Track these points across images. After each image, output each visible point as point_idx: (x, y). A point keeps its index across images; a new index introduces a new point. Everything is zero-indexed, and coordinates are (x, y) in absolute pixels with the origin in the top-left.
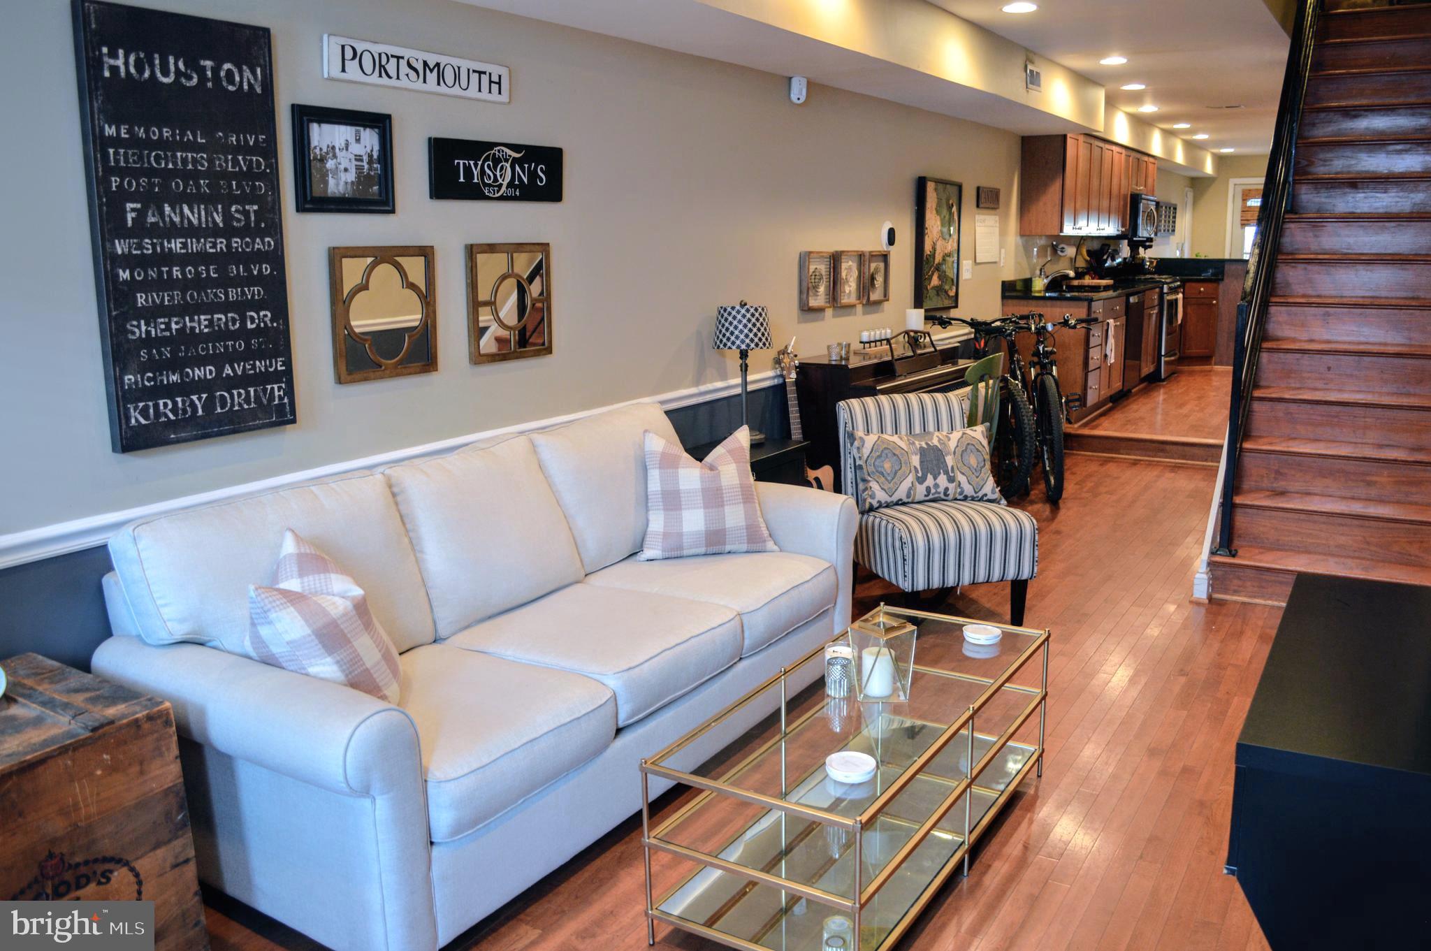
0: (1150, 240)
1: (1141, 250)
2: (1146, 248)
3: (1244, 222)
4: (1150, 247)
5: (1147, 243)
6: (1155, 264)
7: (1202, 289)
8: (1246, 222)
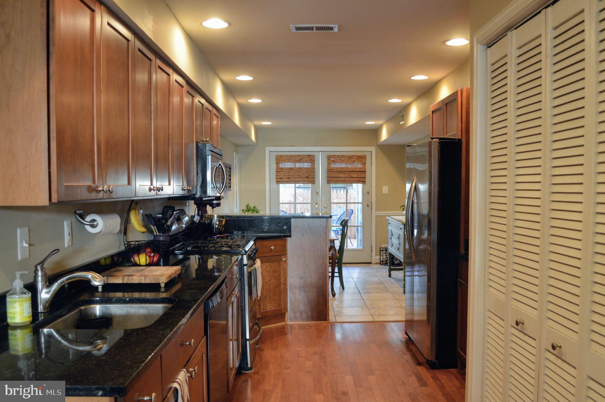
0: (218, 198)
1: (209, 208)
2: (213, 206)
3: (278, 180)
4: (218, 205)
5: (216, 202)
6: (223, 223)
7: (272, 248)
8: (280, 180)
